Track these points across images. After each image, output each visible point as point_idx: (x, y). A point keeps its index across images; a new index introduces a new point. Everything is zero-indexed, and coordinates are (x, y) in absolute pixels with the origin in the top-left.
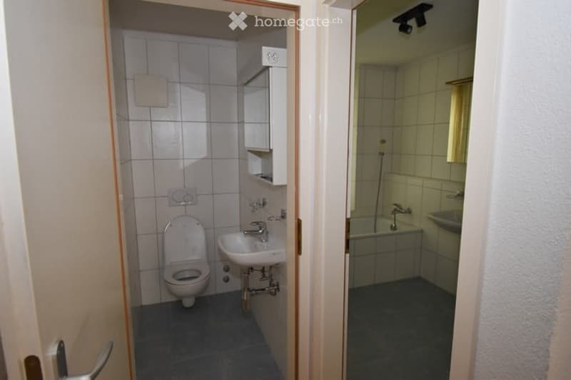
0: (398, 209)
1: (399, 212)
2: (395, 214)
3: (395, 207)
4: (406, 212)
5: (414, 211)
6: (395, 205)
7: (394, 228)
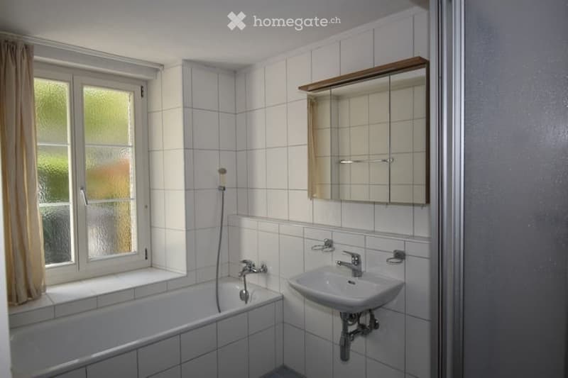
0: (250, 268)
1: (251, 271)
2: (244, 276)
3: (245, 265)
4: (259, 272)
5: (270, 268)
6: (244, 262)
7: (245, 297)
